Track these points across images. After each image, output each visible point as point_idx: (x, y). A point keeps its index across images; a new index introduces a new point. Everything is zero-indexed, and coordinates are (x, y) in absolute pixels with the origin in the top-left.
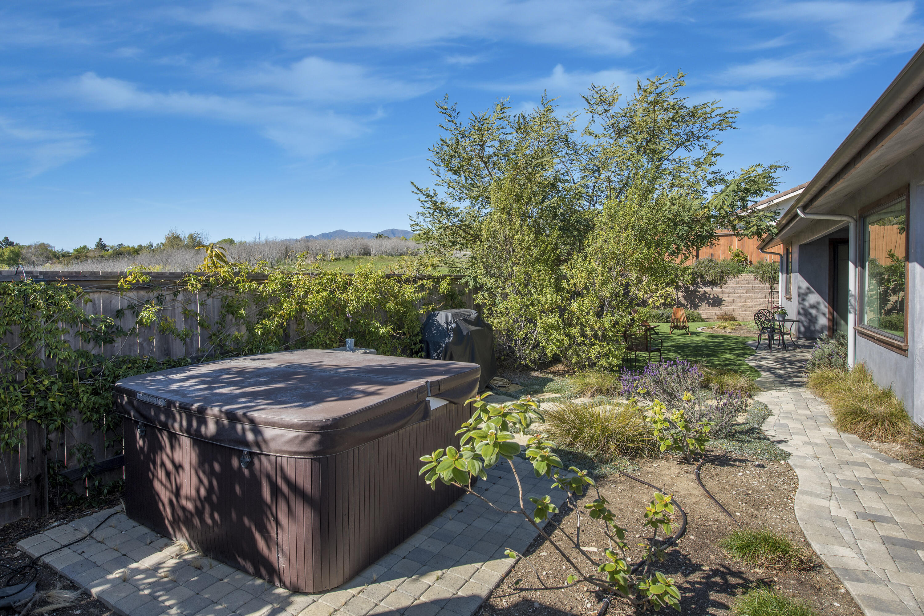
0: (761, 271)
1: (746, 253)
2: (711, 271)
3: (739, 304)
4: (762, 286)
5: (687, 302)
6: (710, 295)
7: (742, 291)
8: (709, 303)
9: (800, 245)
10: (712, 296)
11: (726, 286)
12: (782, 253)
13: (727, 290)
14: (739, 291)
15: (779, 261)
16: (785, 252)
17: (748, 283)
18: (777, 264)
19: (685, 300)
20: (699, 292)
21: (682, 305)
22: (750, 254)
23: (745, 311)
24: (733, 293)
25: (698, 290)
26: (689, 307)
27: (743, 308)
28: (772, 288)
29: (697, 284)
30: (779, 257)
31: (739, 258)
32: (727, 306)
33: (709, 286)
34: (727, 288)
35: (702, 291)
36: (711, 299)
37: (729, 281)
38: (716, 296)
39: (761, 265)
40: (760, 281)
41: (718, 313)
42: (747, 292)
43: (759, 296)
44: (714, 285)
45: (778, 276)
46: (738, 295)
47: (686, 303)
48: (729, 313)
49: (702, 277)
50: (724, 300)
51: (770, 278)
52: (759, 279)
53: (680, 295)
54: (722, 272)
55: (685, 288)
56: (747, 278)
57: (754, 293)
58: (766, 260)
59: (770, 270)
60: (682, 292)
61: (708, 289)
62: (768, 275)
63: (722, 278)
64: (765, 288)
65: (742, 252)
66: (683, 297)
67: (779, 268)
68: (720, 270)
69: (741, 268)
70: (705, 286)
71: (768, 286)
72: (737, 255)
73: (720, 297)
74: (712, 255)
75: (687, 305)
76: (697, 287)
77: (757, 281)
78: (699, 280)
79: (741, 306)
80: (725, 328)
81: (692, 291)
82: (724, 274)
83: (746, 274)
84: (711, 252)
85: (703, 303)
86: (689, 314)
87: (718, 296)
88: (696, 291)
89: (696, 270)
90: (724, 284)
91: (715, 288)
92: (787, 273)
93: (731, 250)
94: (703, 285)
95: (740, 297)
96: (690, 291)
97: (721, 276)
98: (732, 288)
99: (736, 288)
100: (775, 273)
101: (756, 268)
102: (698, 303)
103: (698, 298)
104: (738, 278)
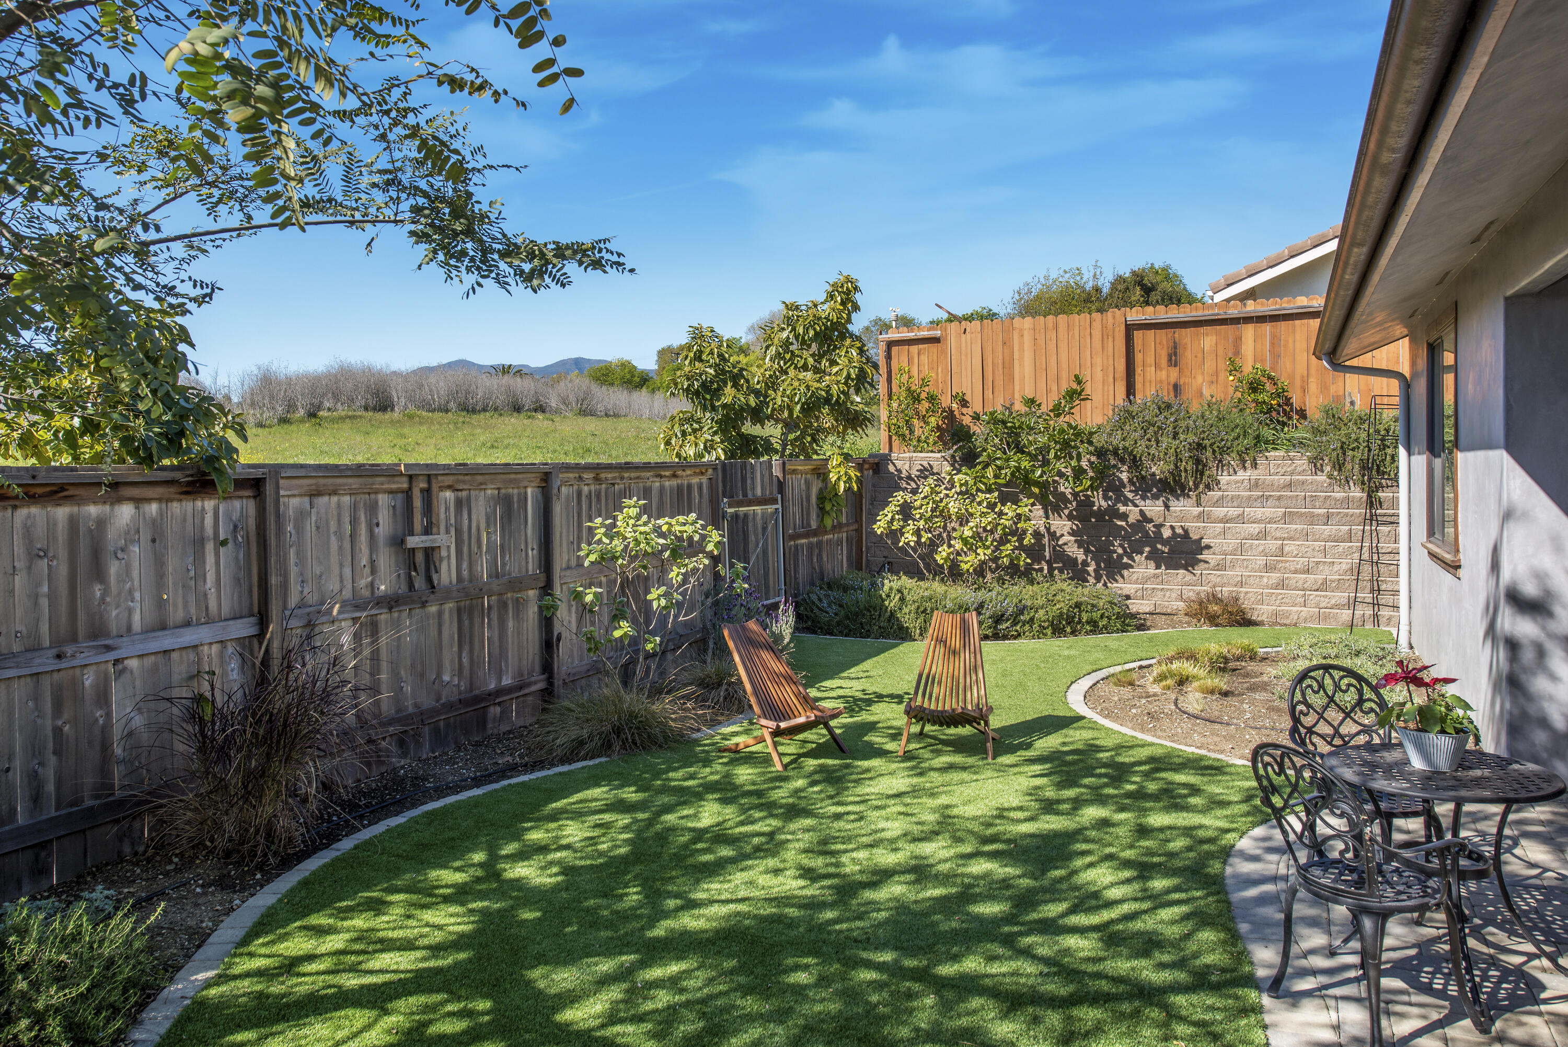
0: (1333, 440)
1: (1284, 381)
2: (1165, 441)
3: (1261, 561)
4: (1340, 495)
5: (1087, 551)
6: (1159, 527)
7: (1268, 512)
8: (1157, 558)
9: (1507, 299)
10: (1166, 533)
11: (1215, 494)
12: (1405, 369)
13: (1220, 512)
14: (1259, 512)
15: (1396, 400)
16: (1422, 364)
17: (1289, 486)
18: (1390, 415)
19: (1080, 544)
20: (1124, 516)
21: (1070, 563)
22: (1298, 383)
23: (1281, 585)
24: (1240, 519)
25: (1122, 509)
26: (1091, 569)
27: (1275, 576)
28: (1372, 502)
29: (1116, 488)
30: (1394, 386)
31: (1260, 398)
32: (1220, 567)
33: (1155, 497)
34: (1218, 503)
35: (1134, 516)
36: (1165, 542)
37: (1224, 479)
38: (1179, 531)
39: (1334, 417)
40: (1330, 476)
41: (1189, 592)
42: (1287, 518)
43: (1327, 530)
44: (1173, 491)
45: (1394, 458)
46: (1255, 528)
47: (1080, 555)
48: (1225, 592)
49: (1135, 463)
50: (1208, 547)
51: (1365, 467)
52: (1328, 469)
53: (1062, 525)
54: (1200, 447)
55: (1080, 504)
56: (1287, 466)
57: (1312, 520)
58: (1352, 403)
59: (1363, 435)
60: (1070, 517)
61: (1153, 508)
62: (1358, 454)
63: (1200, 467)
64: (1347, 502)
65: (1270, 378)
66: (1073, 533)
67: (1398, 428)
68: (1191, 438)
69: (1267, 433)
70: (1144, 498)
71: (1357, 493)
72: (1254, 387)
73: (1194, 537)
74: (1177, 388)
75: (1085, 563)
76: (1118, 500)
77: (1322, 478)
78: (1124, 476)
79: (1268, 568)
80: (1182, 681)
81: (1100, 514)
82: (1209, 453)
83: (1281, 453)
84: (1173, 380)
85: (1137, 558)
86: (1078, 605)
87: (1186, 531)
88: (1114, 513)
89: (1116, 440)
90: (1208, 487)
91: (1173, 503)
92: (1434, 446)
93: (1234, 369)
94: (1135, 492)
95: (1263, 535)
96: (1093, 514)
97: (1198, 461)
98: (1236, 501)
99: (1250, 502)
100: (1383, 447)
101: (1316, 431)
102: (1120, 557)
103: (1124, 538)
104: (1255, 465)
